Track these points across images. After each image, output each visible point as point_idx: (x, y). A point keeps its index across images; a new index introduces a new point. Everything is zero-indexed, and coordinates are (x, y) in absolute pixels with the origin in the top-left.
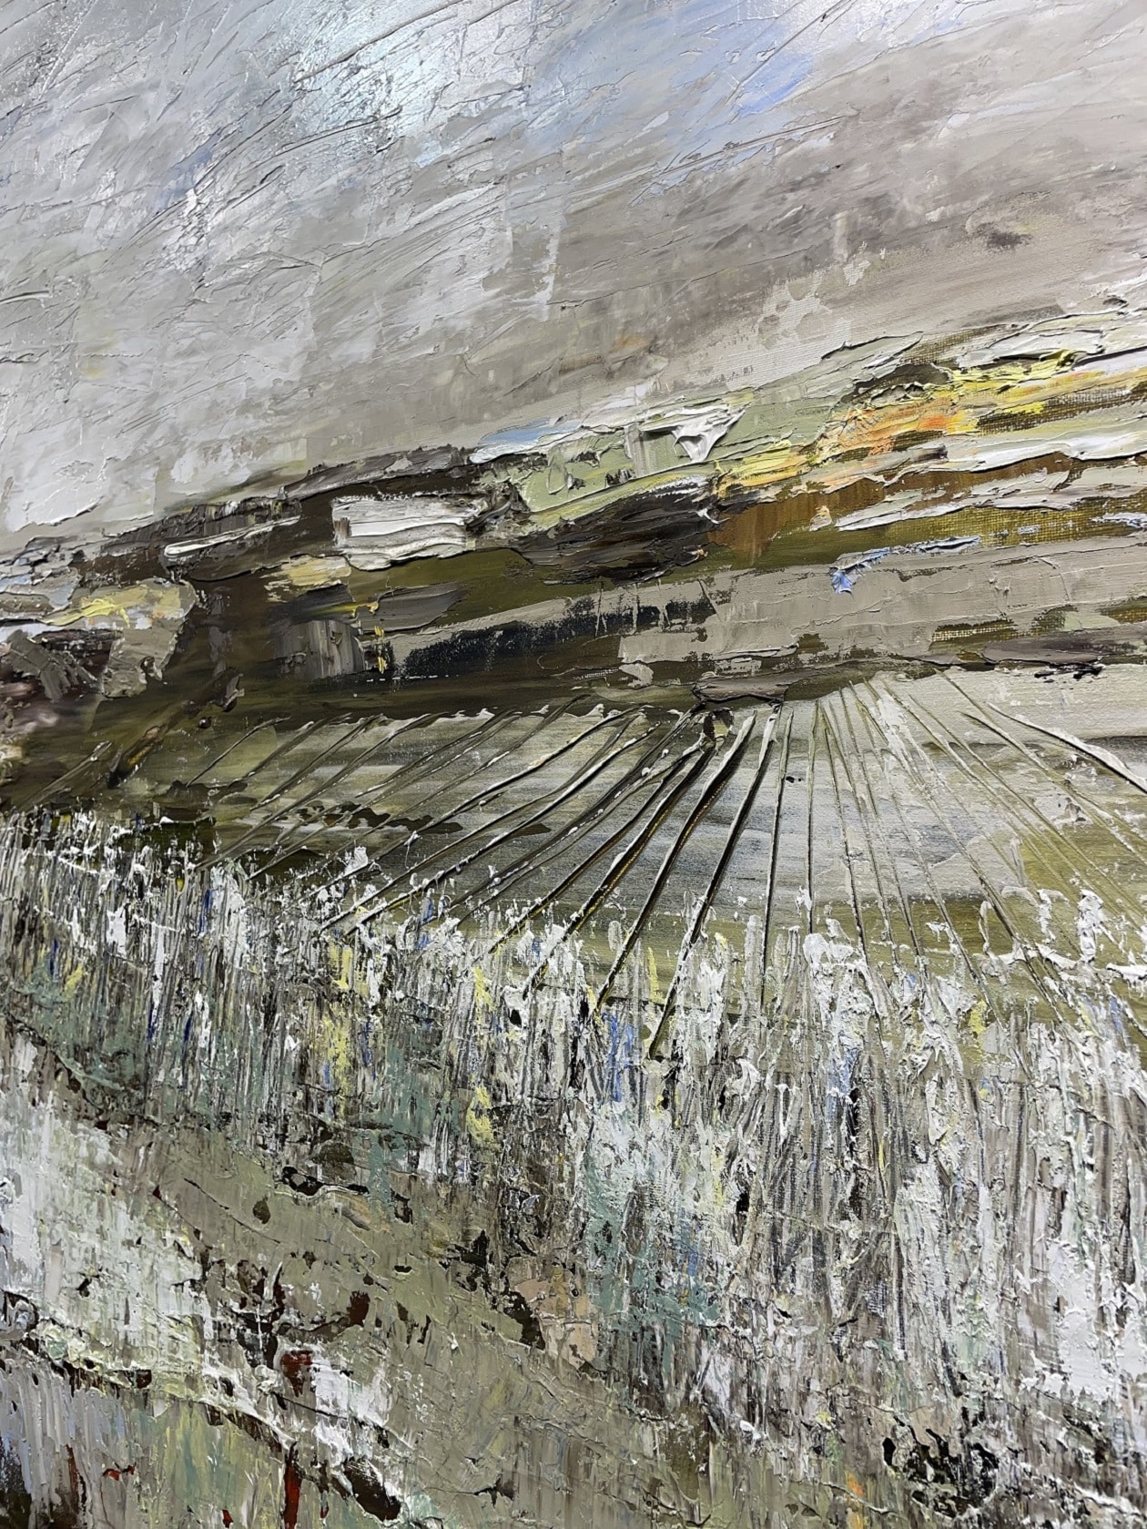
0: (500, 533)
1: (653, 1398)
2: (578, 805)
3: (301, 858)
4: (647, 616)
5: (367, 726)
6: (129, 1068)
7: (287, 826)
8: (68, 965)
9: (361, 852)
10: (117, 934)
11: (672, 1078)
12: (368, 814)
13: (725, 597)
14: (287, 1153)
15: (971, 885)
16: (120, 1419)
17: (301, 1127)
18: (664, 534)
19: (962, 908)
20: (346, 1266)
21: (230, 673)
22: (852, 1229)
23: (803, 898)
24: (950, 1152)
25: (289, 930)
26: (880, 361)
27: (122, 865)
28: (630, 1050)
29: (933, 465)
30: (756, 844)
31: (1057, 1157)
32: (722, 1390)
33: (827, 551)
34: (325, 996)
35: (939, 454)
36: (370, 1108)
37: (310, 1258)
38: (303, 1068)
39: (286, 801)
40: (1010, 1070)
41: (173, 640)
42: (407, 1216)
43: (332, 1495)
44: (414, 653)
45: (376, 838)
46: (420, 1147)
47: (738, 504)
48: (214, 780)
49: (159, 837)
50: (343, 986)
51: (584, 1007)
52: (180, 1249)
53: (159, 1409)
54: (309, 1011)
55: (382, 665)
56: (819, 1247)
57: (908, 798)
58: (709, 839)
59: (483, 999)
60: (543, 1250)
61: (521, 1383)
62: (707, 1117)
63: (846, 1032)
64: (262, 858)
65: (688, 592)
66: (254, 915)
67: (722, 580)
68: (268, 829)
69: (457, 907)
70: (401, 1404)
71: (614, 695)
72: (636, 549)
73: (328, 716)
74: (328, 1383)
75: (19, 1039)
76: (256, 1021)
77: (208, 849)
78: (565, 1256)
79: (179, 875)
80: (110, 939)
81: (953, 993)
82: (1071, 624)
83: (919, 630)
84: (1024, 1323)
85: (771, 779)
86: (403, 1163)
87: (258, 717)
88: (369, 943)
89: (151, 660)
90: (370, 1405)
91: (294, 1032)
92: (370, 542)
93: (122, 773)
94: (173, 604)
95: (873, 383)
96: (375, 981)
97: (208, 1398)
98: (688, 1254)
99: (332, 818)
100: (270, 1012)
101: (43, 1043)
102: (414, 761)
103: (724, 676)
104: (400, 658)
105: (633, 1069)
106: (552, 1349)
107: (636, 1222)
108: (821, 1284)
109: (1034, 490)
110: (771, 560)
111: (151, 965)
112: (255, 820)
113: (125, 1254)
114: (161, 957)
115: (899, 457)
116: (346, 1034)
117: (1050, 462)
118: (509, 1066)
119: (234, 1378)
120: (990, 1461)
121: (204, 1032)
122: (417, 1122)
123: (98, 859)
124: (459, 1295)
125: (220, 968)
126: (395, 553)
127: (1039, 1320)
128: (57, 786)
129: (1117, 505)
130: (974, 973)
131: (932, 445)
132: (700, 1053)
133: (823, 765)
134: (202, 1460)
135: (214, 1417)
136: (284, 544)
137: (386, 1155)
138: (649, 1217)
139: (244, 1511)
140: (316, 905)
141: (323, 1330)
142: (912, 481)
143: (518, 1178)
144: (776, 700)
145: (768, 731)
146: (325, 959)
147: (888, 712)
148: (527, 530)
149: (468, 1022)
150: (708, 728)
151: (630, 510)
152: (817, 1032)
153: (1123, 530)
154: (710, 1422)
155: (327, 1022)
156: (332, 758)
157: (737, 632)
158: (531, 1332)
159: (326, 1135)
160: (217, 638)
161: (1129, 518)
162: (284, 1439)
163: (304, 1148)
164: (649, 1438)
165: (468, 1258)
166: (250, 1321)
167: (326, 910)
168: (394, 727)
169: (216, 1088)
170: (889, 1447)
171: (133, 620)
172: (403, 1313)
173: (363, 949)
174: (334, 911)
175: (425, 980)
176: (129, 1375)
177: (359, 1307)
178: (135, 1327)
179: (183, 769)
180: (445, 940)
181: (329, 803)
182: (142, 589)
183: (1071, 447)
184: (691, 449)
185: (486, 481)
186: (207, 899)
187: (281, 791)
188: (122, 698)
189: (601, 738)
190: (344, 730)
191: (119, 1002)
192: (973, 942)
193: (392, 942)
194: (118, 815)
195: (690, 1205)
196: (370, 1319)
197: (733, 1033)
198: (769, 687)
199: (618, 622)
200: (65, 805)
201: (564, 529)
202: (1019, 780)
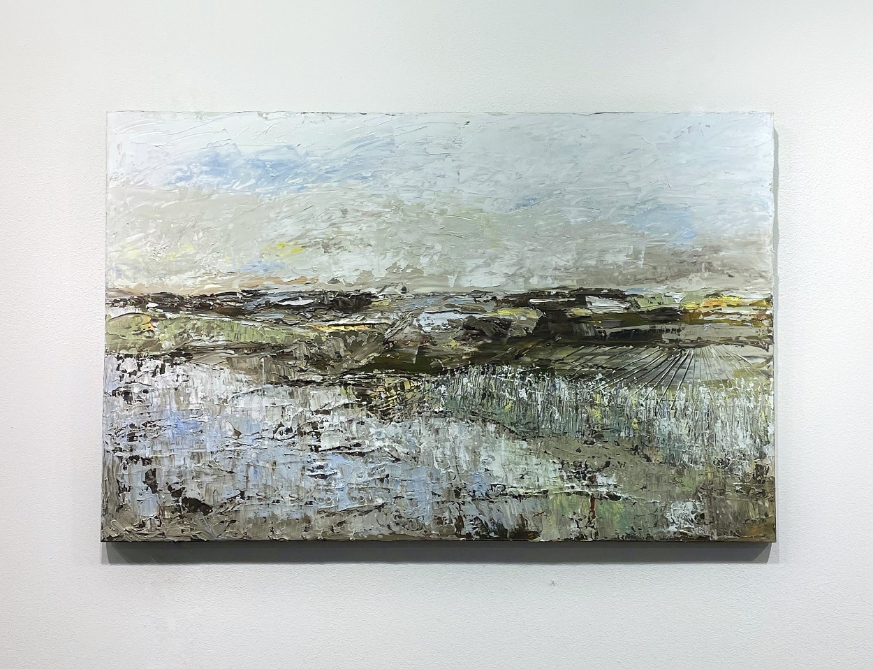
0: (633, 310)
1: (674, 465)
2: (654, 365)
3: (582, 376)
4: (668, 331)
5: (600, 348)
6: (532, 426)
7: (578, 369)
8: (505, 404)
9: (600, 375)
10: (523, 394)
11: (675, 413)
12: (601, 366)
13: (684, 329)
14: (585, 437)
15: (726, 378)
16: (538, 503)
17: (589, 432)
18: (671, 315)
19: (725, 381)
20: (604, 457)
21: (556, 333)
22: (708, 432)
23: (699, 381)
24: (723, 418)
25: (580, 392)
26: (711, 292)
27: (523, 379)
28: (667, 408)
29: (720, 311)
30: (691, 372)
31: (738, 416)
32: (687, 461)
33: (703, 322)
34: (592, 404)
35: (721, 309)
36: (607, 426)
37: (593, 457)
38: (588, 420)
39: (577, 364)
40: (732, 405)
41: (535, 324)
42: (618, 445)
43: (603, 501)
44: (612, 333)
45: (604, 372)
46: (621, 431)
47: (685, 312)
48: (553, 358)
49: (536, 372)
50: (597, 402)
51: (657, 402)
52: (554, 462)
53: (551, 498)
54: (588, 409)
55: (603, 335)
56: (702, 435)
57: (716, 365)
58: (682, 371)
59: (634, 402)
60: (651, 445)
61: (647, 469)
62: (682, 418)
63: (707, 402)
64: (571, 376)
65: (676, 327)
66: (569, 389)
67: (683, 325)
68: (572, 370)
69: (627, 385)
70: (620, 480)
71: (661, 345)
72: (665, 317)
73: (590, 345)
74: (600, 479)
75: (488, 423)
76: (573, 412)
77: (553, 374)
78: (655, 445)
79: (544, 380)
80: (521, 397)
81: (723, 394)
82: (740, 339)
83: (718, 338)
84: (734, 440)
85: (693, 361)
86: (617, 435)
87: (567, 344)
88: (605, 393)
89: (528, 328)
90: (612, 481)
91: (584, 413)
92: (598, 308)
93: (520, 355)
94: (534, 315)
95: (710, 295)
96: (606, 401)
97: (566, 491)
98: (679, 440)
99: (591, 367)
100: (577, 409)
101: (499, 423)
102: (613, 356)
103: (684, 343)
104: (608, 334)
105: (668, 412)
106: (653, 462)
107: (669, 437)
108: (703, 441)
109: (735, 318)
110: (692, 323)
111: (537, 402)
112: (568, 368)
113: (536, 467)
114: (540, 400)
115: (713, 309)
116: (599, 412)
117: (738, 314)
118: (641, 414)
119: (574, 485)
120: (729, 460)
121: (557, 416)
122: (620, 427)
123: (513, 377)
124: (632, 457)
125: (560, 401)
126: (605, 311)
127: (735, 439)
128: (494, 358)
129: (747, 322)
130: (726, 391)
131: (719, 308)
132: (681, 408)
133: (702, 359)
134: (565, 504)
135: (569, 494)
136: (571, 304)
137: (613, 434)
138: (672, 436)
139: (579, 511)
140: (587, 386)
141: (599, 470)
142: (716, 313)
143: (644, 434)
144: (694, 348)
145: (692, 353)
146: (591, 397)
147: (713, 351)
148: (639, 310)
149: (631, 407)
150: (681, 352)
151: (664, 310)
152: (702, 402)
153: (747, 325)
154: (684, 465)
155: (594, 410)
156: (590, 354)
157: (686, 335)
158: (648, 460)
159: (596, 432)
160: (550, 325)
161: (749, 324)
162: (590, 493)
163: (590, 436)
164: (673, 471)
165: (633, 450)
166: (578, 473)
167: (591, 387)
168: (607, 349)
169: (562, 427)
170: (714, 462)
171: (519, 318)
172: (619, 463)
173: (602, 394)
174: (593, 387)
175: (619, 400)
176: (541, 493)
177: (608, 464)
178: (541, 481)
179: (542, 355)
180: (624, 391)
181: (590, 364)
182: (521, 309)
183: (740, 312)
184: (676, 300)
185: (628, 299)
186: (554, 386)
187: (575, 361)
188: (517, 337)
189: (659, 353)
190: (593, 348)
191: (526, 411)
192: (726, 387)
193: (610, 393)
194: (520, 366)
195: (680, 433)
196: (611, 465)
197: (687, 403)
198: (692, 345)
199: (661, 331)
200: (499, 363)
201: (648, 311)
202: (733, 362)
